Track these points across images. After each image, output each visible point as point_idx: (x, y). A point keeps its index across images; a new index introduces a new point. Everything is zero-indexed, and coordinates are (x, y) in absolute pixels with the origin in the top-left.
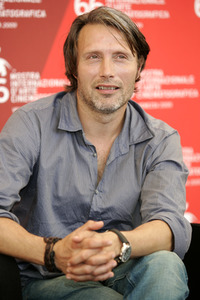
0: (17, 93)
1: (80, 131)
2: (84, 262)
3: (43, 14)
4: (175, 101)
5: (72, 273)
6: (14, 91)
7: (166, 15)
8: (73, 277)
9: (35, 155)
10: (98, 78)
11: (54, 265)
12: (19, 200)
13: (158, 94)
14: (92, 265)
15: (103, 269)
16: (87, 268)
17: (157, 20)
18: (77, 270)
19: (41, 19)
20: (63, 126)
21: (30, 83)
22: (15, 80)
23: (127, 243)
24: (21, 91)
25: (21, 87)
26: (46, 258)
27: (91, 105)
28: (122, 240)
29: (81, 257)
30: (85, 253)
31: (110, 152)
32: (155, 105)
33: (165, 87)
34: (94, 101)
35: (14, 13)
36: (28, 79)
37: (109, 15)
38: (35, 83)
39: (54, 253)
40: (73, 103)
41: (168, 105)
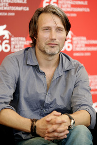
0: (14, 48)
1: (37, 66)
2: (54, 131)
3: (28, 9)
4: (92, 52)
5: (48, 137)
6: (12, 46)
7: (88, 10)
8: (48, 138)
9: (17, 77)
10: (48, 40)
11: (35, 132)
12: (13, 99)
13: (84, 49)
14: (58, 132)
15: (62, 134)
16: (56, 134)
17: (84, 12)
18: (51, 135)
19: (27, 11)
20: (29, 63)
21: (20, 43)
22: (14, 41)
23: (73, 119)
24: (16, 47)
25: (16, 44)
26: (31, 129)
27: (44, 52)
28: (71, 118)
29: (53, 129)
30: (55, 127)
31: (53, 75)
32: (82, 54)
33: (87, 45)
34: (46, 50)
35: (13, 8)
36: (20, 40)
37: (54, 9)
38: (23, 43)
39: (36, 126)
40: (33, 52)
41: (88, 54)
